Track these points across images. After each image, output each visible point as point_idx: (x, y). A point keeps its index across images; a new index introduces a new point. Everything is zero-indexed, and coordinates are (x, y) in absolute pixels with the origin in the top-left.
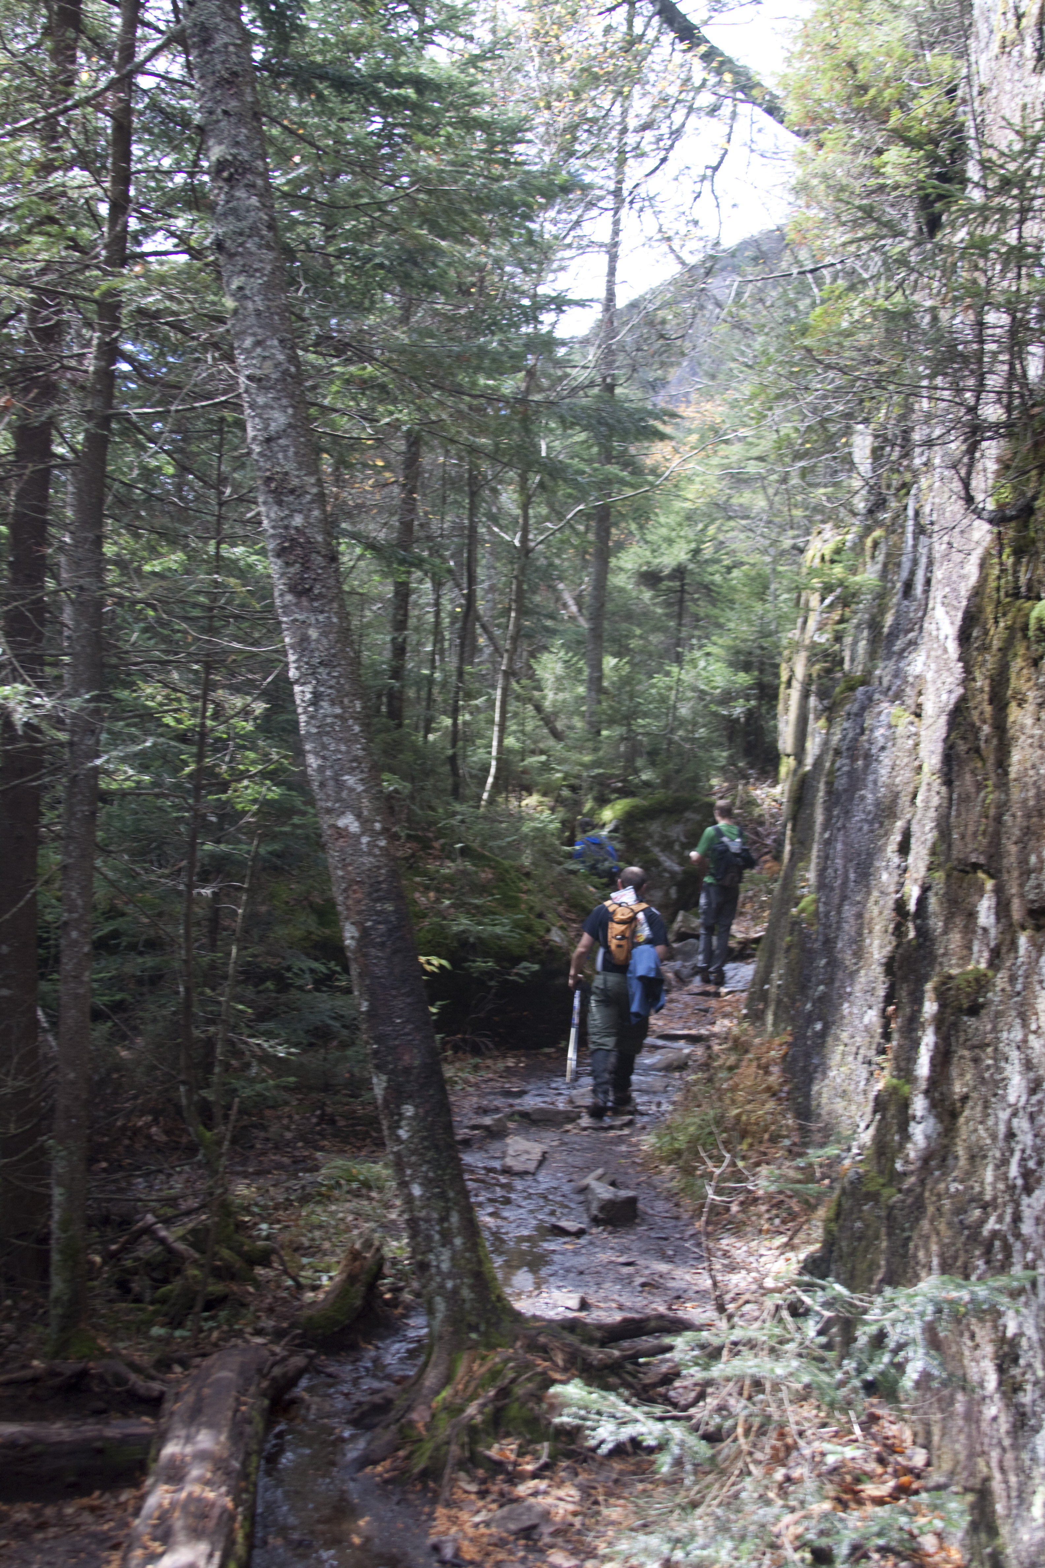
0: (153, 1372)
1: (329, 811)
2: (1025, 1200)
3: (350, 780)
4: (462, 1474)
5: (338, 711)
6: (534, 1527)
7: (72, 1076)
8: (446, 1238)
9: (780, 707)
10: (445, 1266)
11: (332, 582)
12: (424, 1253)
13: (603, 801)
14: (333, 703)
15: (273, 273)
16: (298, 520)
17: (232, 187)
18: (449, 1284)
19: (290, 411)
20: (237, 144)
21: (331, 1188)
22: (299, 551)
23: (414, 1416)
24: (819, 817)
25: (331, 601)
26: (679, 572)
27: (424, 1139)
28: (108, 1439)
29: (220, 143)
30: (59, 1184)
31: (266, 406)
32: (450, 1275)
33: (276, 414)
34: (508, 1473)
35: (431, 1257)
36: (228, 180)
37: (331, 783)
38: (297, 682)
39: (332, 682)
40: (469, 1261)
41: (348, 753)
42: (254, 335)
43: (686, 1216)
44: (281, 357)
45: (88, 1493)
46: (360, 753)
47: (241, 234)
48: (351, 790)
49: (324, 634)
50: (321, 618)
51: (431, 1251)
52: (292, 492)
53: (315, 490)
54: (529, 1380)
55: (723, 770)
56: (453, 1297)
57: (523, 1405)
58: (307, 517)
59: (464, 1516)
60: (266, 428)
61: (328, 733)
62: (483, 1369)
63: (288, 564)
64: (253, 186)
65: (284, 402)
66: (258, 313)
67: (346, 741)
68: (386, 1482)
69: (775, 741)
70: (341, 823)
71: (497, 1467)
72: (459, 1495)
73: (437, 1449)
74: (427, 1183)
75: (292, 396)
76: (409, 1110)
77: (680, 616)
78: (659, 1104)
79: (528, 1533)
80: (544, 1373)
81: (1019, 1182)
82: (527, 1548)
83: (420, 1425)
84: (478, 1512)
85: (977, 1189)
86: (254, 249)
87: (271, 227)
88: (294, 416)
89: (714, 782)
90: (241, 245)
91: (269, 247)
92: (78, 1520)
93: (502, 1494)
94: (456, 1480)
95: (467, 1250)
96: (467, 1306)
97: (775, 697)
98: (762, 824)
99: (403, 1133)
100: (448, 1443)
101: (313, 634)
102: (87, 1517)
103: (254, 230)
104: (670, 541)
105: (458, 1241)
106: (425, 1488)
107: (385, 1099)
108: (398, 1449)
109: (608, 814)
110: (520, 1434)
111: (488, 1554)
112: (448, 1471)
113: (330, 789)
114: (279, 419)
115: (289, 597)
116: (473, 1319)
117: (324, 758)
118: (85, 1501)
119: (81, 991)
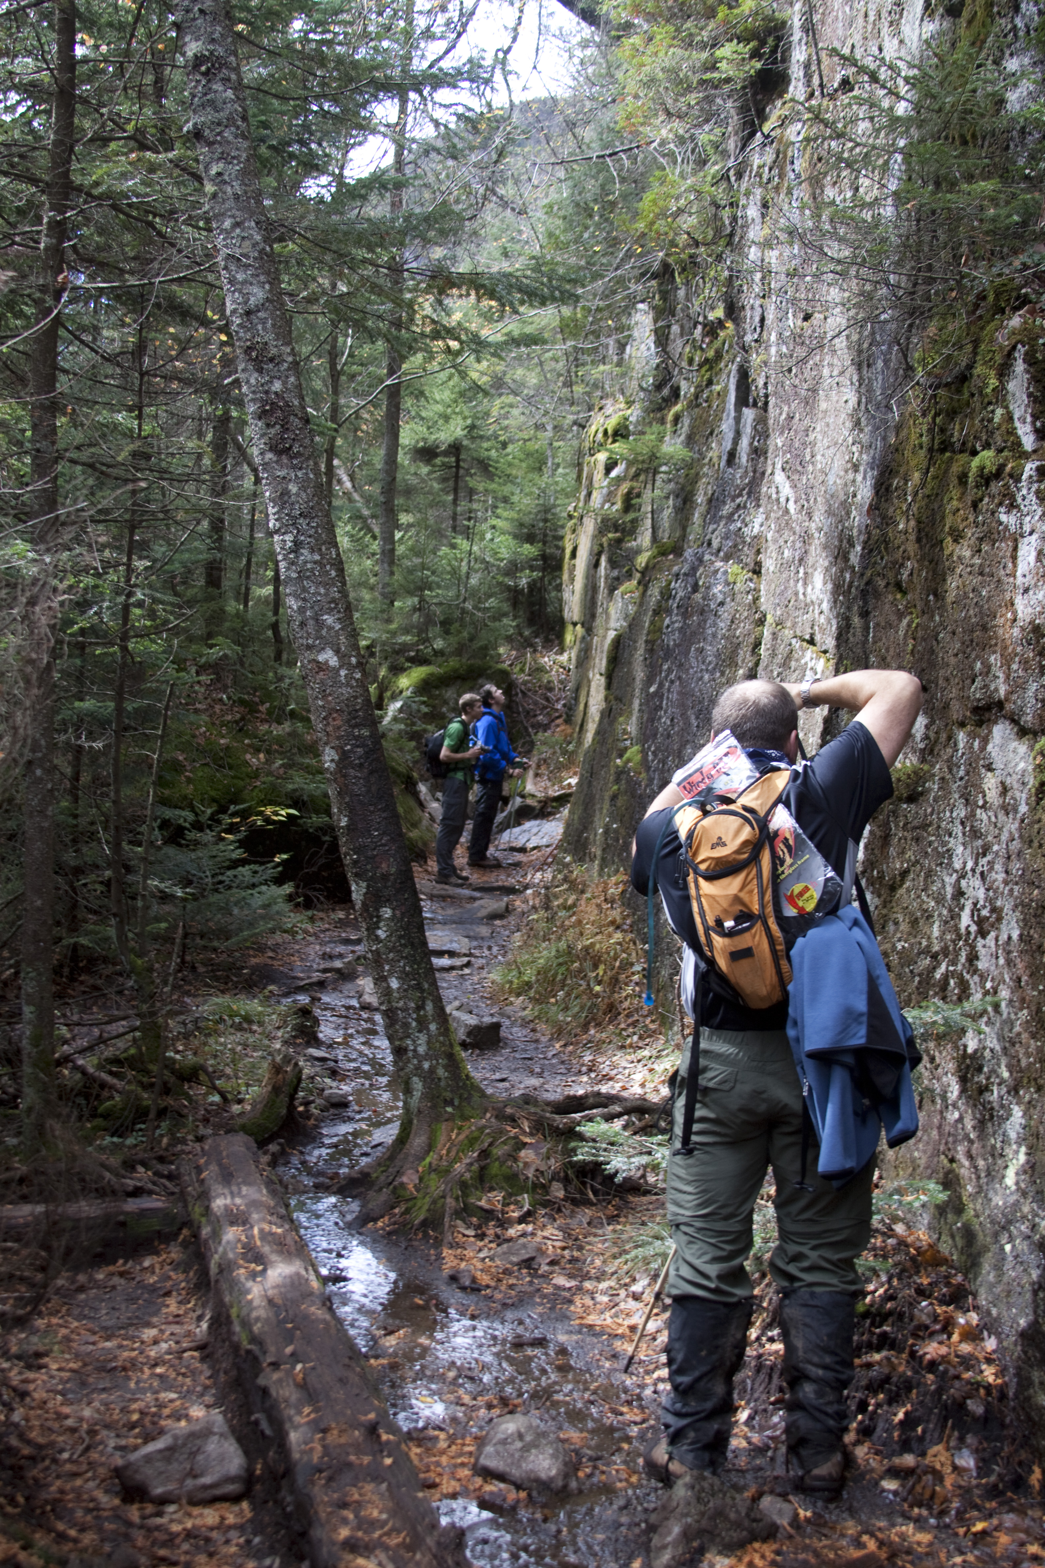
0: (123, 1172)
1: (309, 647)
2: (980, 942)
3: (329, 619)
4: (459, 1222)
5: (317, 557)
6: (532, 1259)
7: (39, 903)
8: (422, 1024)
9: (565, 577)
10: (421, 1050)
11: (307, 441)
12: (401, 1039)
13: (397, 670)
14: (312, 551)
15: (248, 160)
16: (277, 386)
17: (209, 81)
18: (426, 1065)
19: (267, 287)
20: (213, 41)
21: (217, 1022)
22: (279, 413)
23: (405, 1179)
24: (640, 674)
25: (308, 459)
26: (455, 448)
27: (401, 937)
28: (127, 1213)
29: (197, 39)
30: (28, 1004)
31: (245, 282)
32: (427, 1057)
33: (255, 290)
34: (498, 1219)
35: (409, 1042)
36: (206, 74)
37: (311, 622)
38: (277, 532)
39: (312, 532)
40: (443, 1044)
41: (326, 595)
42: (233, 216)
43: (544, 1039)
44: (258, 238)
45: (114, 1262)
46: (337, 595)
47: (219, 124)
48: (330, 628)
49: (303, 488)
50: (300, 474)
51: (408, 1036)
52: (272, 360)
53: (290, 359)
54: (504, 1143)
55: (509, 639)
56: (429, 1077)
57: (502, 1164)
58: (284, 383)
59: (469, 1253)
60: (246, 302)
61: (308, 578)
62: (461, 1137)
63: (268, 425)
64: (229, 80)
65: (262, 278)
66: (237, 197)
67: (325, 585)
68: (390, 1233)
69: (561, 610)
70: (321, 658)
71: (488, 1214)
72: (460, 1238)
73: (434, 1202)
74: (404, 977)
75: (268, 273)
76: (387, 912)
77: (456, 490)
78: (490, 948)
79: (528, 1263)
80: (516, 1137)
81: (973, 928)
82: (530, 1274)
83: (411, 1186)
84: (480, 1250)
85: (924, 943)
86: (231, 138)
87: (244, 118)
88: (270, 291)
89: (501, 650)
90: (219, 134)
91: (245, 137)
92: (111, 1283)
93: (497, 1236)
94: (455, 1226)
95: (440, 1034)
96: (443, 1084)
97: (559, 567)
98: (551, 689)
99: (381, 933)
100: (444, 1197)
101: (293, 488)
102: (116, 1280)
103: (230, 121)
104: (447, 418)
105: (433, 1027)
106: (426, 1236)
107: (364, 904)
108: (393, 1208)
109: (405, 682)
110: (502, 1188)
111: (499, 1280)
112: (447, 1219)
113: (311, 626)
114: (258, 294)
115: (269, 456)
116: (448, 1095)
117: (304, 600)
118: (111, 1268)
119: (46, 824)
